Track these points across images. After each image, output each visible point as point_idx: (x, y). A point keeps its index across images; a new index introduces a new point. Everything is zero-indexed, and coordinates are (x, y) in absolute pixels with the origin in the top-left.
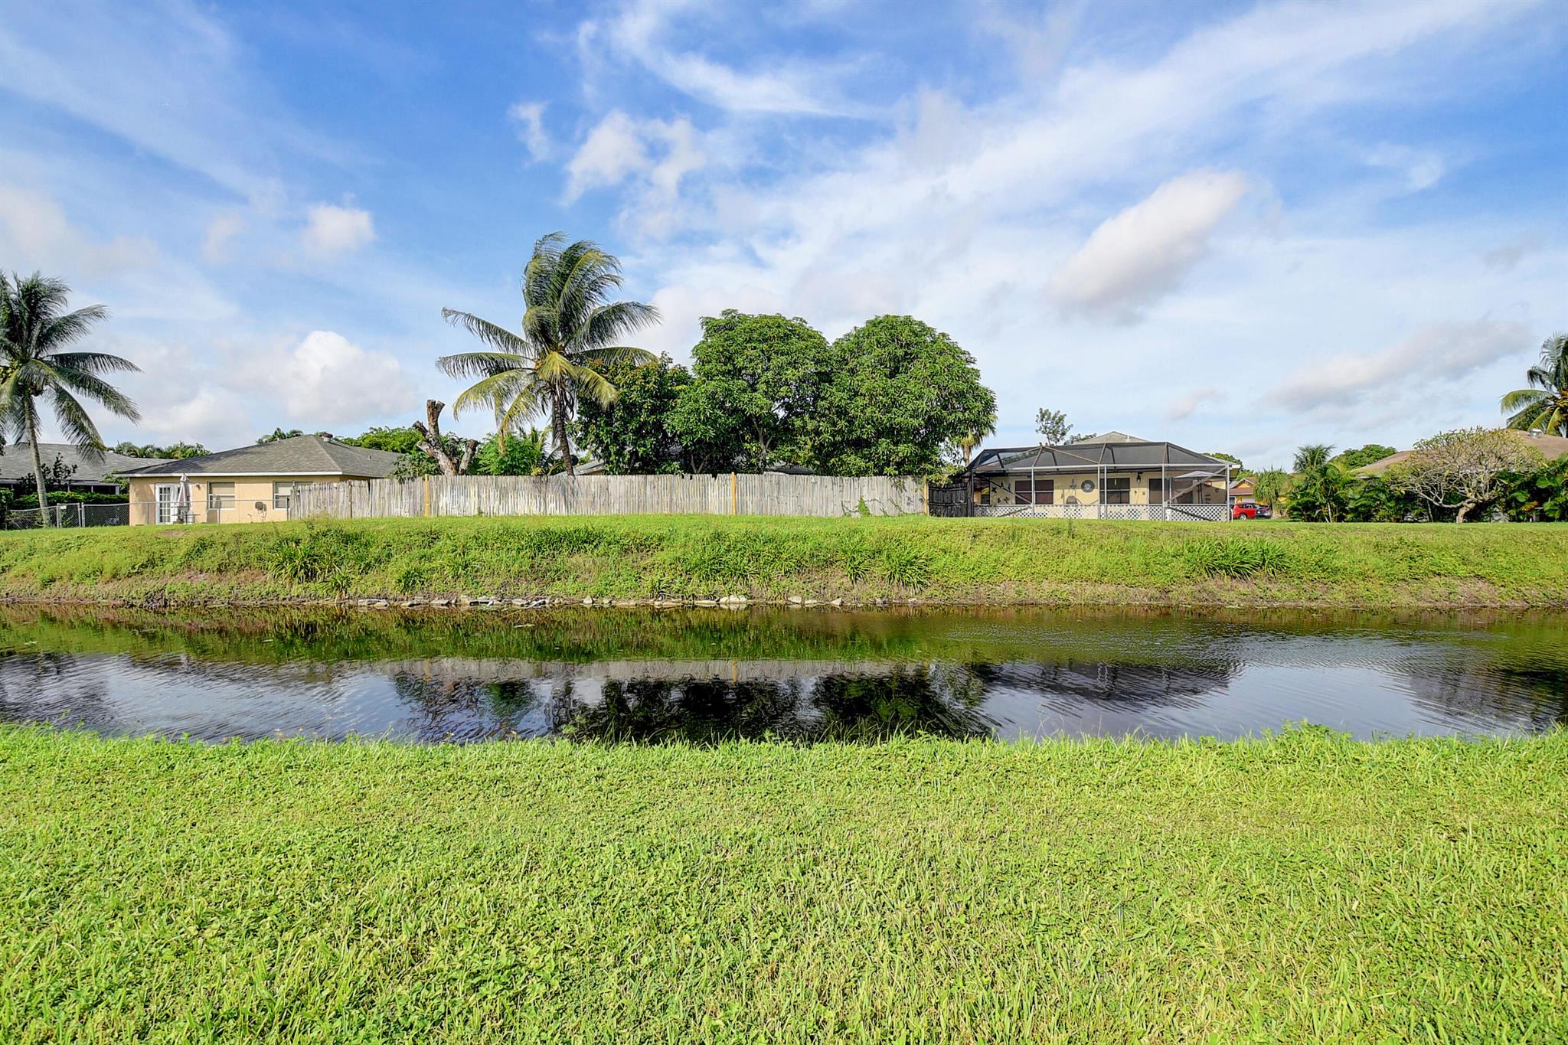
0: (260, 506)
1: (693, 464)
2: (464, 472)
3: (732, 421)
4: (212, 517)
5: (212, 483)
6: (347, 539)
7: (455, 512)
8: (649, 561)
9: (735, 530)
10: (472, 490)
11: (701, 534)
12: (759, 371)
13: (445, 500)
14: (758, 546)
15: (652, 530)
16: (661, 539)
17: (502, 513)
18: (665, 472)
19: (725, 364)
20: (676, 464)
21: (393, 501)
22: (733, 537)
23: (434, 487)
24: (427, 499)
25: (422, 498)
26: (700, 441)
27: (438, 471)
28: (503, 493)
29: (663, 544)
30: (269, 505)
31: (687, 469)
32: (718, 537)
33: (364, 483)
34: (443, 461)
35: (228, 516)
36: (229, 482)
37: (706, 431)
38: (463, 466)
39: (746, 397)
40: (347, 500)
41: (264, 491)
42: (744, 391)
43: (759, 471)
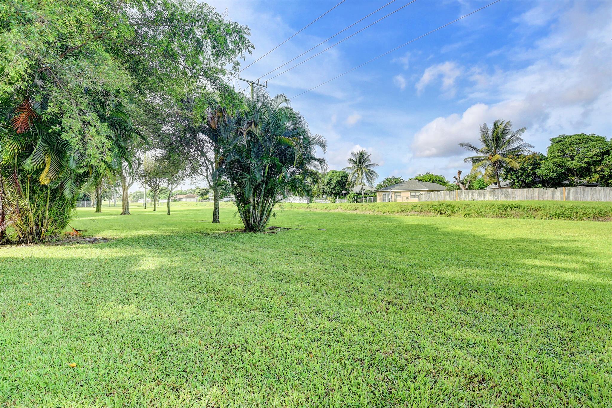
0: (407, 198)
1: (546, 184)
2: (467, 189)
3: (563, 170)
4: (396, 201)
5: (396, 192)
7: (466, 199)
8: (537, 213)
9: (567, 205)
10: (471, 194)
11: (555, 206)
12: (575, 154)
13: (462, 196)
14: (577, 210)
15: (534, 204)
17: (480, 200)
18: (536, 187)
19: (561, 153)
20: (540, 185)
21: (447, 197)
22: (567, 207)
23: (459, 193)
24: (457, 196)
25: (456, 195)
26: (550, 177)
27: (459, 189)
28: (480, 195)
29: (542, 209)
30: (410, 198)
31: (545, 186)
32: (561, 207)
33: (439, 192)
34: (461, 186)
35: (400, 200)
36: (399, 192)
37: (553, 175)
38: (467, 187)
39: (570, 163)
40: (434, 197)
41: (407, 194)
42: (569, 161)
43: (575, 186)
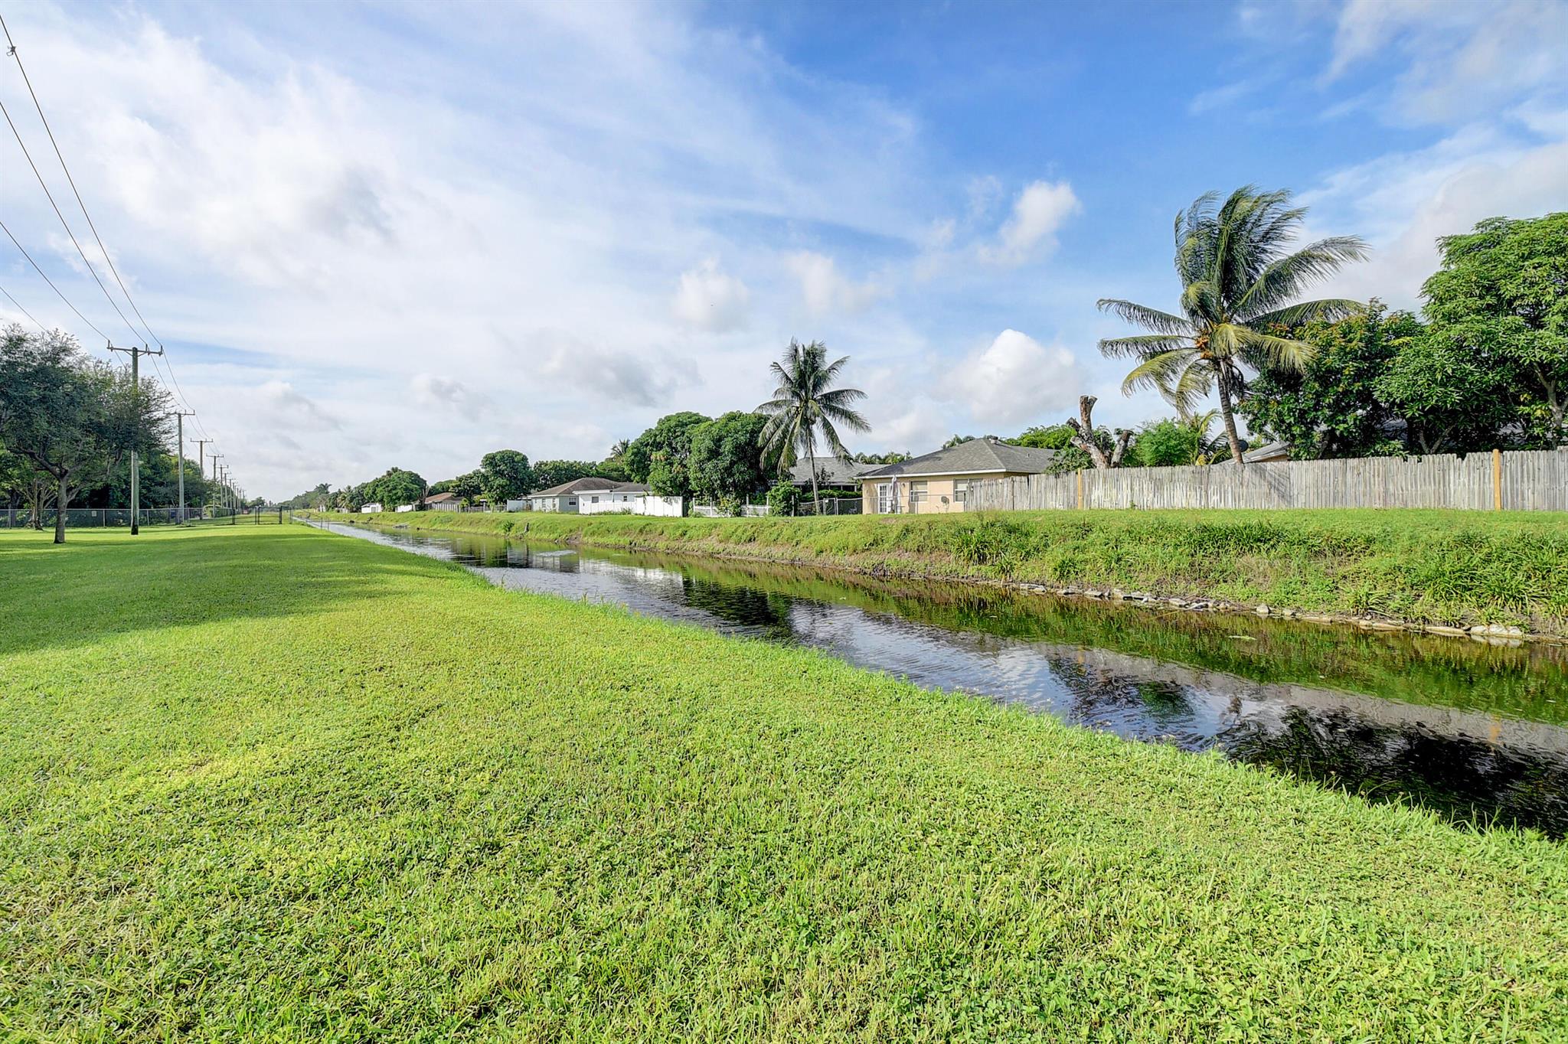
0: (945, 500)
1: (1422, 441)
2: (1116, 465)
3: (1494, 378)
4: (912, 510)
5: (913, 482)
6: (1011, 530)
7: (1107, 505)
8: (1352, 567)
9: (1500, 532)
10: (1125, 483)
11: (1437, 536)
12: (1548, 298)
13: (1097, 493)
14: (1548, 556)
15: (1345, 528)
16: (1370, 541)
17: (1156, 506)
18: (1377, 454)
19: (1481, 297)
20: (1397, 444)
21: (1049, 495)
22: (1496, 541)
23: (1087, 481)
24: (1080, 492)
25: (1075, 491)
26: (1434, 410)
27: (1091, 465)
28: (1158, 485)
29: (1374, 547)
30: (951, 499)
31: (1413, 448)
32: (1468, 541)
33: (1024, 479)
34: (1096, 455)
35: (924, 507)
36: (923, 480)
37: (1446, 395)
38: (1115, 458)
39: (1522, 339)
40: (1010, 495)
41: (947, 487)
42: (1519, 330)
43: (1548, 446)
